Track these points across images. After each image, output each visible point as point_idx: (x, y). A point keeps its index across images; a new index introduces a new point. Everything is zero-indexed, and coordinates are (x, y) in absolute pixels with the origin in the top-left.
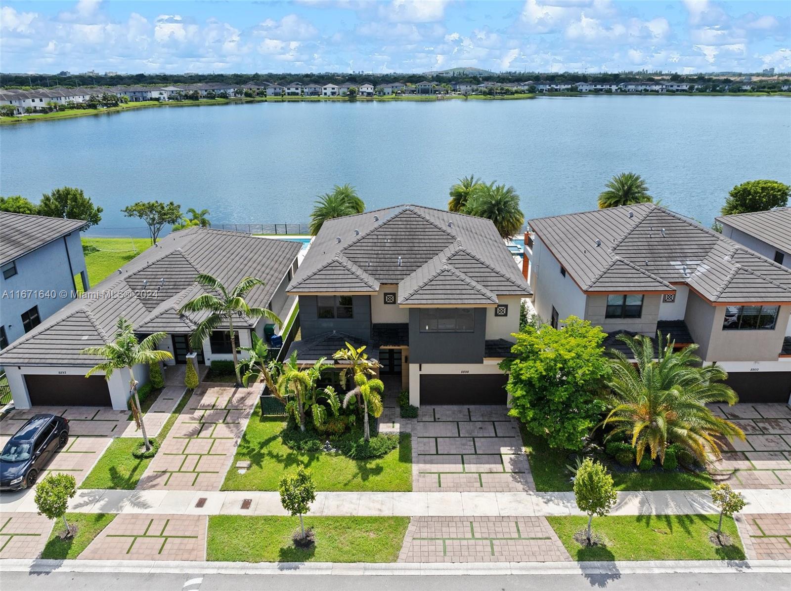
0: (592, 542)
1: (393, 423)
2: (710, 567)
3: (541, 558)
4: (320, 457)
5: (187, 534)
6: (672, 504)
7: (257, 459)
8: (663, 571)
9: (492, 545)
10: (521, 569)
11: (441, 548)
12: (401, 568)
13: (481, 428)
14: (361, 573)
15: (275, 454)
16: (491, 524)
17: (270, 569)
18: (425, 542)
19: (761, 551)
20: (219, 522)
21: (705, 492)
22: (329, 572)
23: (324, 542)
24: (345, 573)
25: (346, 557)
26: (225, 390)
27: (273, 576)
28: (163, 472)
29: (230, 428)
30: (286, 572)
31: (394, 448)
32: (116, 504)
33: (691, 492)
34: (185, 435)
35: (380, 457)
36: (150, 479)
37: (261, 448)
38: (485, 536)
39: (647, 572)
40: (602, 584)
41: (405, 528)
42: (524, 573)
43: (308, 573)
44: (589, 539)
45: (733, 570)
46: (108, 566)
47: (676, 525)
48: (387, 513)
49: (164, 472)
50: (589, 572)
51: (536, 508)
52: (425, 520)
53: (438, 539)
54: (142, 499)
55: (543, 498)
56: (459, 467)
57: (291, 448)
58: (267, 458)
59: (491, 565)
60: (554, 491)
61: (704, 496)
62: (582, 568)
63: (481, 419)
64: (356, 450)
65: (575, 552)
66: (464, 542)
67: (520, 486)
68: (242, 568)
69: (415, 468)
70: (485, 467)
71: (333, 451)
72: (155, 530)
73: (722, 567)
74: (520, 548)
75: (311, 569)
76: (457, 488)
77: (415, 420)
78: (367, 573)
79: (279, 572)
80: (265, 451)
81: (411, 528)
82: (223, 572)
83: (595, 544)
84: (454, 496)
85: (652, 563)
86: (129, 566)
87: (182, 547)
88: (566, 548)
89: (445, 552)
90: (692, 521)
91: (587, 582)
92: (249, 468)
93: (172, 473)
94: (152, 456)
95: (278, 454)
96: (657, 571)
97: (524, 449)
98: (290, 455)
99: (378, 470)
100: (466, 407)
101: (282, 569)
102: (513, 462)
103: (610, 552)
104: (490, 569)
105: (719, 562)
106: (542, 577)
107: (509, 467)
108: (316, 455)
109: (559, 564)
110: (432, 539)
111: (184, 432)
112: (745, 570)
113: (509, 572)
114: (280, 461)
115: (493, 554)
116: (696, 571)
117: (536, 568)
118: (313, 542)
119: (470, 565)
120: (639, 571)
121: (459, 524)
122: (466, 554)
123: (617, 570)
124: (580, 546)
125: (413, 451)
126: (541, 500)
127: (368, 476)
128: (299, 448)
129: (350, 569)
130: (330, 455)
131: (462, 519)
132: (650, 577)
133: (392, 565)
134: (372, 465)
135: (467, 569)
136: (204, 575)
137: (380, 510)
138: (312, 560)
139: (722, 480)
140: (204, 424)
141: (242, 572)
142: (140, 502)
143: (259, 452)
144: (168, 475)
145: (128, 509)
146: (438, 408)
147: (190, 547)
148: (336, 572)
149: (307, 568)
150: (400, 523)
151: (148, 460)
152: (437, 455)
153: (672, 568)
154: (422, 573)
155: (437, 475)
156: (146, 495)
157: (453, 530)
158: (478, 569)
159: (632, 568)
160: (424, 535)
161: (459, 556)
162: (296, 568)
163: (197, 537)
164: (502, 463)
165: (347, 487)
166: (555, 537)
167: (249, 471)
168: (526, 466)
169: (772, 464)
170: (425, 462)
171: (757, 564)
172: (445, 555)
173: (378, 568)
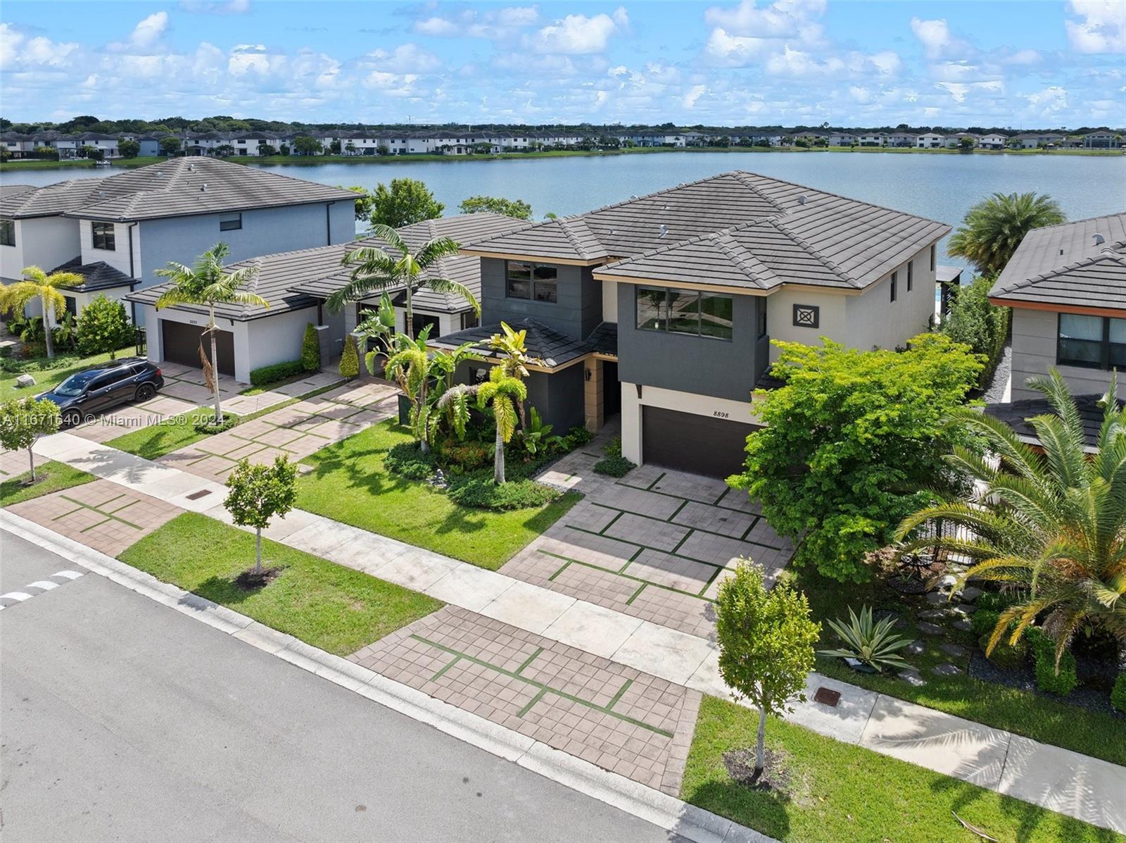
1: (573, 474)
3: (608, 761)
4: (412, 488)
5: (136, 522)
7: (327, 468)
9: (536, 698)
10: (547, 762)
11: (438, 667)
12: (339, 669)
13: (724, 520)
14: (272, 650)
15: (358, 468)
16: (574, 666)
17: (170, 595)
18: (424, 648)
22: (232, 631)
23: (279, 592)
24: (252, 641)
26: (386, 389)
27: (161, 607)
29: (342, 428)
30: (183, 609)
31: (535, 506)
32: (114, 469)
34: (279, 422)
37: (349, 457)
38: (541, 679)
41: (418, 617)
42: (544, 771)
43: (208, 620)
44: (758, 772)
48: (416, 586)
50: (691, 834)
51: (702, 672)
52: (464, 617)
53: (452, 651)
54: (143, 473)
56: (615, 562)
57: (387, 467)
58: (342, 470)
59: (498, 730)
62: (685, 820)
63: (738, 507)
64: (466, 492)
65: (697, 782)
66: (491, 674)
67: (705, 627)
68: (140, 582)
69: (539, 542)
70: (666, 578)
71: (441, 486)
72: (112, 506)
74: (587, 726)
75: (218, 617)
76: (579, 592)
77: (613, 480)
78: (283, 655)
79: (174, 605)
81: (428, 619)
83: (766, 786)
84: (558, 601)
86: (36, 533)
87: (113, 533)
88: (688, 767)
89: (440, 674)
93: (211, 455)
95: (361, 469)
97: (780, 573)
98: (375, 474)
99: (474, 527)
101: (182, 602)
104: (486, 736)
108: (410, 484)
109: (638, 789)
110: (441, 647)
111: (283, 419)
114: (353, 478)
115: (519, 715)
118: (265, 585)
119: (457, 714)
121: (516, 644)
122: (473, 693)
124: (724, 777)
125: (563, 518)
129: (267, 639)
130: (430, 489)
131: (530, 638)
133: (334, 659)
134: (475, 517)
135: (443, 718)
137: (412, 579)
138: (235, 606)
140: (316, 416)
141: (132, 586)
142: (136, 475)
143: (341, 461)
145: (116, 477)
146: (673, 475)
147: (120, 536)
148: (242, 635)
149: (213, 614)
150: (417, 605)
151: (205, 435)
152: (597, 535)
154: (362, 690)
155: (566, 562)
158: (462, 726)
160: (436, 637)
161: (456, 695)
162: (201, 609)
163: (142, 529)
164: (711, 581)
165: (401, 533)
166: (685, 738)
170: (567, 540)
172: (433, 680)
173: (305, 656)
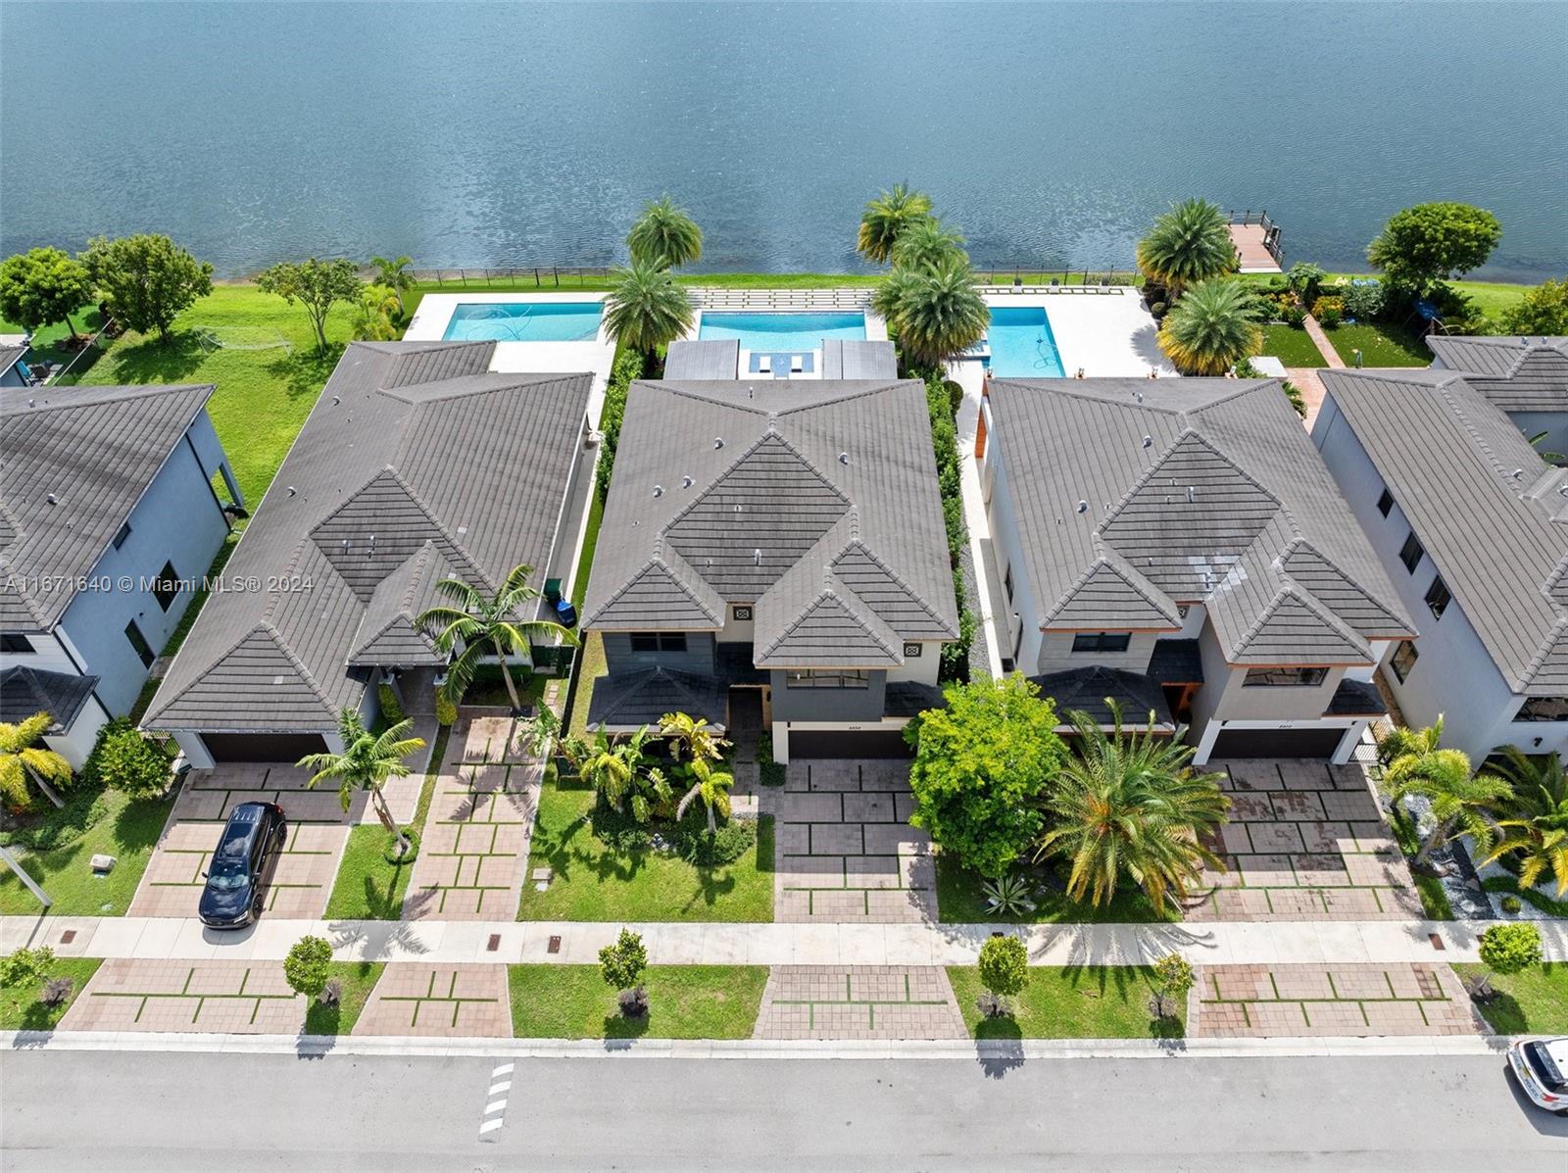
0: (998, 1010)
1: (750, 795)
2: (1137, 1048)
3: (930, 1034)
4: (647, 860)
5: (484, 996)
6: (1115, 947)
7: (559, 863)
8: (1077, 1054)
9: (872, 1012)
10: (904, 1049)
11: (807, 1018)
12: (761, 1047)
13: (875, 805)
14: (706, 1055)
15: (584, 854)
16: (873, 979)
17: (593, 1048)
18: (787, 1008)
19: (1207, 1025)
20: (523, 977)
21: (1164, 928)
22: (667, 1054)
23: (660, 1008)
24: (687, 1055)
25: (687, 1032)
26: (497, 722)
27: (600, 1060)
28: (433, 888)
29: (514, 803)
30: (615, 1054)
31: (750, 845)
32: (378, 945)
34: (452, 818)
35: (732, 861)
36: (419, 900)
37: (564, 842)
38: (865, 998)
39: (1057, 1056)
40: (999, 1074)
41: (763, 985)
42: (907, 1056)
43: (642, 1055)
44: (995, 1007)
45: (1162, 1054)
46: (391, 1045)
47: (1111, 986)
48: (740, 960)
49: (435, 888)
50: (988, 1055)
51: (936, 952)
52: (789, 972)
53: (805, 1002)
54: (413, 937)
55: (946, 935)
56: (836, 879)
57: (607, 843)
58: (573, 860)
59: (868, 1043)
60: (962, 923)
61: (1160, 934)
62: (980, 1049)
63: (876, 788)
64: (697, 852)
65: (973, 1026)
66: (837, 1008)
67: (917, 913)
68: (561, 1048)
69: (780, 880)
70: (873, 880)
71: (665, 847)
72: (441, 989)
73: (1150, 1049)
74: (906, 1017)
75: (645, 1048)
76: (834, 916)
77: (781, 788)
78: (716, 1055)
79: (605, 1054)
80: (569, 848)
81: (771, 984)
82: (537, 1053)
83: (1002, 1013)
84: (827, 930)
85: (1068, 1042)
86: (421, 1045)
87: (480, 1016)
88: (965, 1018)
89: (812, 1022)
90: (1133, 977)
91: (981, 1069)
92: (550, 882)
93: (446, 888)
94: (413, 860)
95: (588, 854)
96: (1070, 1055)
97: (931, 846)
98: (605, 855)
99: (728, 885)
100: (857, 762)
101: (609, 1049)
102: (915, 870)
103: (1017, 1027)
104: (866, 1050)
105: (1149, 1041)
106: (926, 1063)
107: (906, 879)
108: (642, 857)
109: (951, 1043)
110: (796, 1002)
111: (451, 812)
112: (1178, 1053)
113: (887, 1055)
114: (592, 867)
115: (872, 1028)
116: (1118, 1054)
117: (922, 1049)
118: (646, 1007)
119: (842, 1043)
120: (1048, 1055)
121: (833, 979)
122: (838, 1026)
123: (1022, 1053)
124: (983, 1018)
125: (777, 848)
126: (943, 937)
127: (714, 895)
128: (617, 844)
129: (693, 1049)
130: (659, 855)
131: (837, 969)
132: (1058, 1063)
133: (746, 1042)
134: (719, 876)
135: (838, 1050)
136: (515, 1060)
137: (731, 955)
138: (647, 1034)
139: (1193, 906)
140: (476, 794)
141: (561, 1054)
142: (411, 943)
143: (561, 849)
144: (441, 892)
145: (398, 955)
146: (815, 764)
147: (490, 1016)
148: (677, 1054)
149: (643, 1048)
150: (754, 976)
151: (408, 866)
152: (810, 858)
153: (1090, 1049)
154: (783, 1056)
155: (808, 892)
156: (420, 929)
157: (824, 987)
158: (851, 1050)
159: (1041, 1050)
160: (787, 997)
161: (828, 1032)
162: (627, 1048)
163: (496, 1000)
164: (898, 872)
165: (686, 914)
166: (953, 1002)
167: (552, 887)
168: (930, 877)
169: (1268, 877)
170: (794, 870)
171: (1197, 1044)
172: (812, 1027)
173: (729, 1049)
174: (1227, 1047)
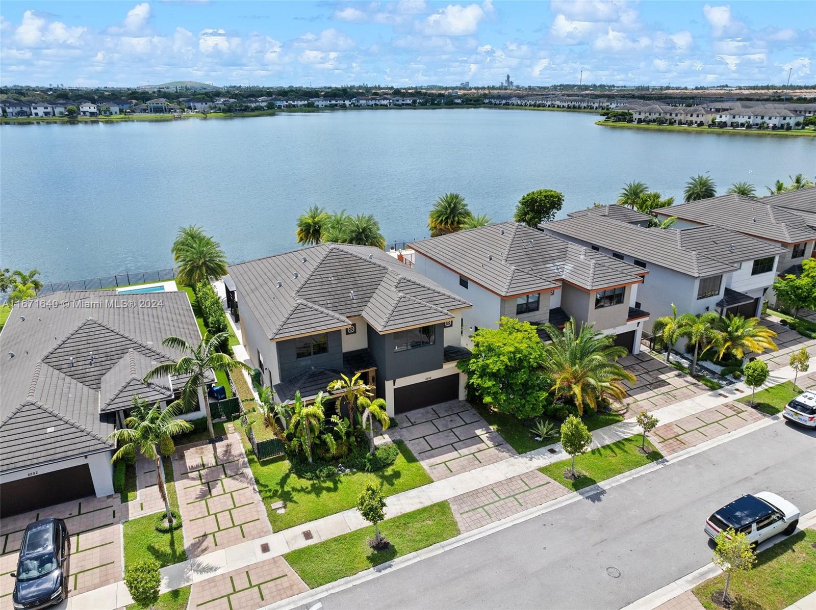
0: (576, 476)
1: (382, 435)
2: (649, 468)
3: (553, 497)
6: (606, 437)
7: (286, 497)
8: (626, 480)
10: (545, 508)
11: (484, 514)
12: (467, 536)
13: (451, 421)
14: (441, 551)
16: (506, 486)
17: (371, 574)
18: (471, 514)
19: (668, 450)
20: (294, 558)
21: (619, 424)
22: (418, 559)
24: (430, 555)
25: (421, 545)
26: (202, 448)
27: (378, 578)
28: (203, 536)
29: (237, 480)
30: (384, 572)
32: (181, 576)
33: (612, 426)
34: (197, 498)
35: (391, 464)
36: (196, 546)
38: (508, 495)
39: (618, 484)
40: (599, 500)
42: (549, 510)
43: (402, 566)
44: (573, 475)
45: (661, 466)
47: (616, 450)
48: (427, 503)
49: (205, 536)
50: (587, 495)
52: (459, 499)
53: (478, 508)
55: (527, 458)
56: (454, 454)
59: (525, 512)
60: (530, 451)
61: (620, 427)
62: (581, 494)
63: (447, 414)
66: (497, 504)
67: (505, 454)
68: (347, 583)
69: (424, 464)
73: (653, 467)
74: (535, 495)
75: (402, 562)
78: (447, 549)
79: (379, 574)
80: (286, 489)
81: (453, 507)
82: (333, 591)
83: (579, 476)
84: (466, 475)
85: (618, 477)
89: (488, 515)
90: (623, 444)
91: (589, 501)
92: (285, 507)
94: (180, 526)
96: (623, 481)
97: (491, 427)
100: (429, 408)
102: (491, 439)
103: (590, 479)
104: (527, 515)
105: (651, 464)
106: (562, 508)
109: (566, 497)
110: (474, 510)
111: (194, 496)
112: (667, 463)
113: (539, 513)
115: (522, 506)
116: (643, 473)
117: (554, 505)
118: (388, 543)
119: (512, 517)
120: (614, 485)
122: (504, 511)
123: (601, 488)
124: (571, 481)
126: (527, 460)
128: (318, 478)
129: (431, 551)
131: (484, 489)
132: (622, 486)
133: (460, 537)
135: (512, 521)
136: (320, 600)
137: (421, 503)
139: (625, 413)
140: (208, 483)
141: (350, 585)
142: (204, 568)
143: (283, 491)
144: (210, 537)
146: (409, 414)
147: (286, 585)
148: (423, 558)
149: (398, 563)
153: (630, 476)
154: (485, 534)
155: (443, 464)
156: (204, 560)
157: (483, 498)
158: (519, 519)
159: (609, 484)
160: (467, 509)
162: (390, 566)
166: (552, 481)
167: (288, 510)
168: (500, 439)
169: (645, 395)
170: (429, 458)
171: (672, 458)
172: (491, 517)
173: (452, 543)
174: (683, 455)
